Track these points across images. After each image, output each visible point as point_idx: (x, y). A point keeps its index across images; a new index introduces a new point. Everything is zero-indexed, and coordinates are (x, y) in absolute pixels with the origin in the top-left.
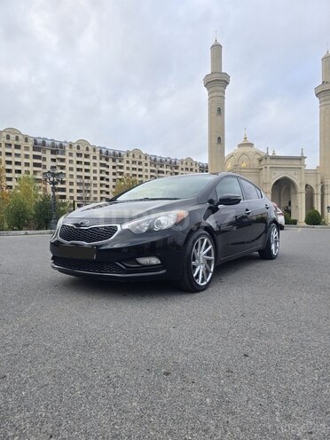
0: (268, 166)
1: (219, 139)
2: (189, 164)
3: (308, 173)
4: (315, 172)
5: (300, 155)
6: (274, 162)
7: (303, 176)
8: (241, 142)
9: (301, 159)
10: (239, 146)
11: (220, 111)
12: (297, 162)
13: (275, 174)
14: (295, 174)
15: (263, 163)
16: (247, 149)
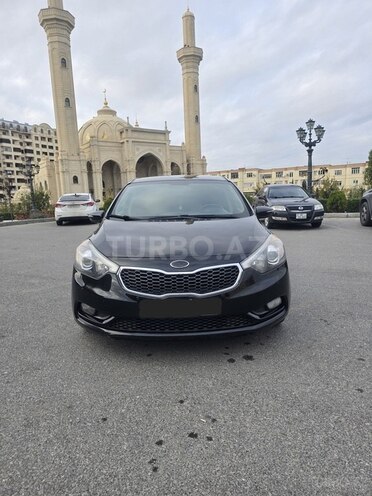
0: (131, 140)
1: (67, 100)
2: (46, 132)
3: (173, 149)
4: (181, 149)
5: (163, 129)
6: (136, 135)
7: (168, 153)
8: (101, 108)
9: (165, 133)
10: (100, 112)
11: (65, 63)
12: (161, 137)
13: (138, 149)
14: (160, 150)
15: (124, 135)
16: (107, 117)
